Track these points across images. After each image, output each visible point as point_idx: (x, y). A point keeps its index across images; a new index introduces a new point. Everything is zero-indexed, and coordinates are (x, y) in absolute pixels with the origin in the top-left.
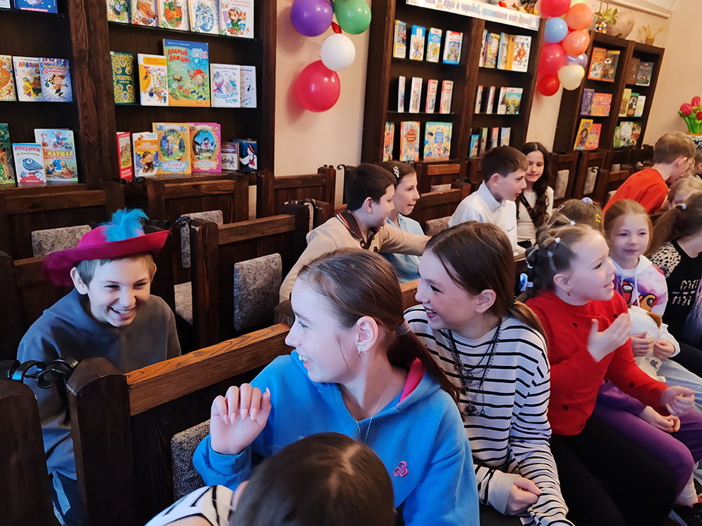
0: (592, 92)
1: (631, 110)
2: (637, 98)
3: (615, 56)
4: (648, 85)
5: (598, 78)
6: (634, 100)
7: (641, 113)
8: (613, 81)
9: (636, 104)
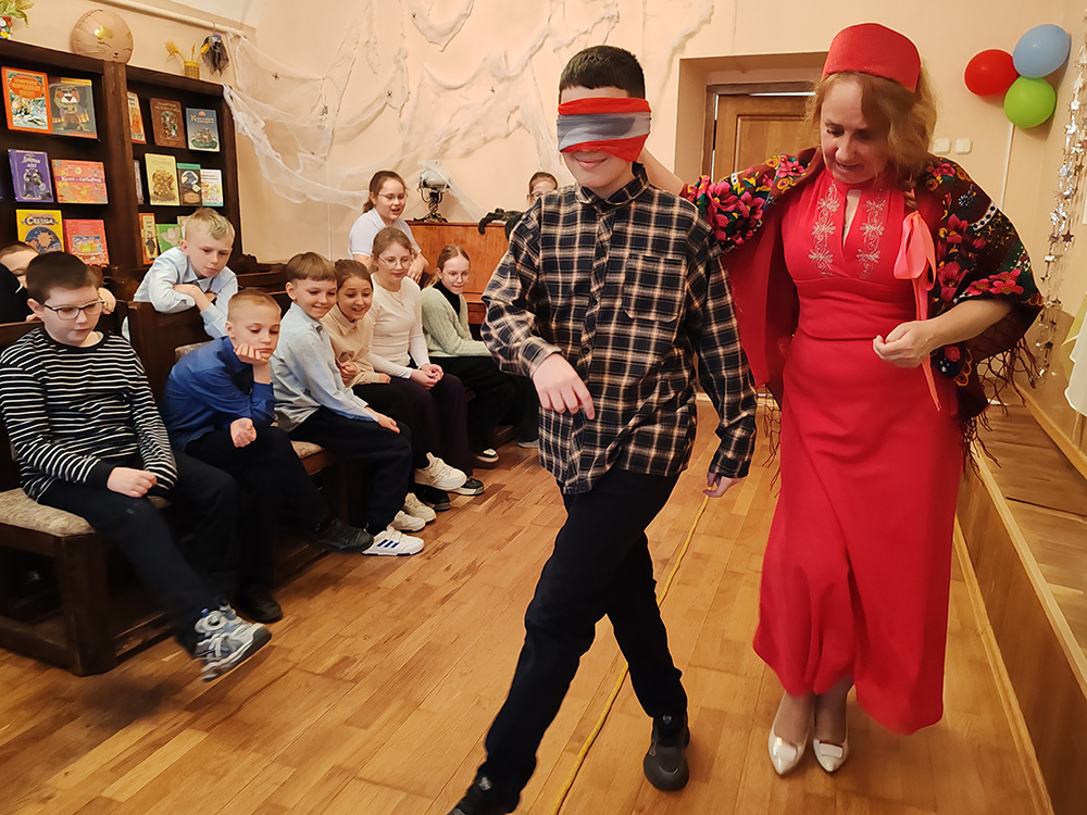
0: (36, 157)
1: (191, 194)
2: (198, 172)
3: (79, 88)
4: (217, 149)
5: (43, 127)
6: (189, 176)
7: (222, 201)
8: (95, 136)
9: (199, 183)
